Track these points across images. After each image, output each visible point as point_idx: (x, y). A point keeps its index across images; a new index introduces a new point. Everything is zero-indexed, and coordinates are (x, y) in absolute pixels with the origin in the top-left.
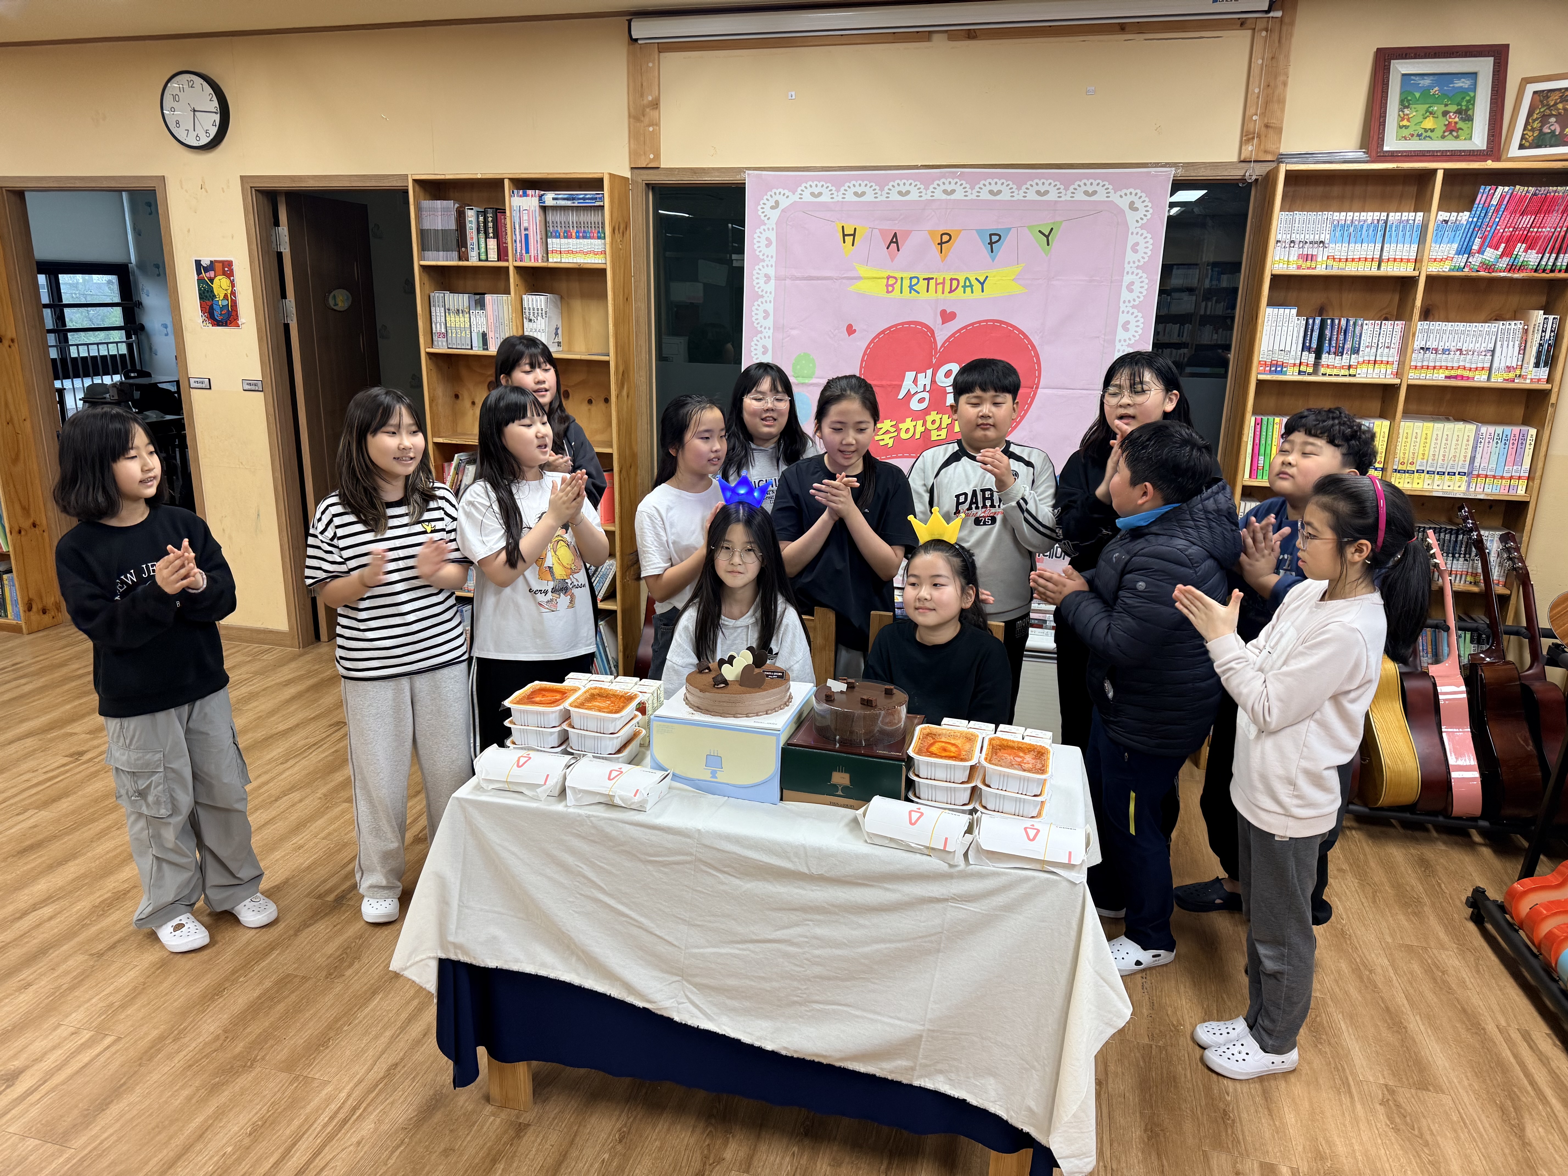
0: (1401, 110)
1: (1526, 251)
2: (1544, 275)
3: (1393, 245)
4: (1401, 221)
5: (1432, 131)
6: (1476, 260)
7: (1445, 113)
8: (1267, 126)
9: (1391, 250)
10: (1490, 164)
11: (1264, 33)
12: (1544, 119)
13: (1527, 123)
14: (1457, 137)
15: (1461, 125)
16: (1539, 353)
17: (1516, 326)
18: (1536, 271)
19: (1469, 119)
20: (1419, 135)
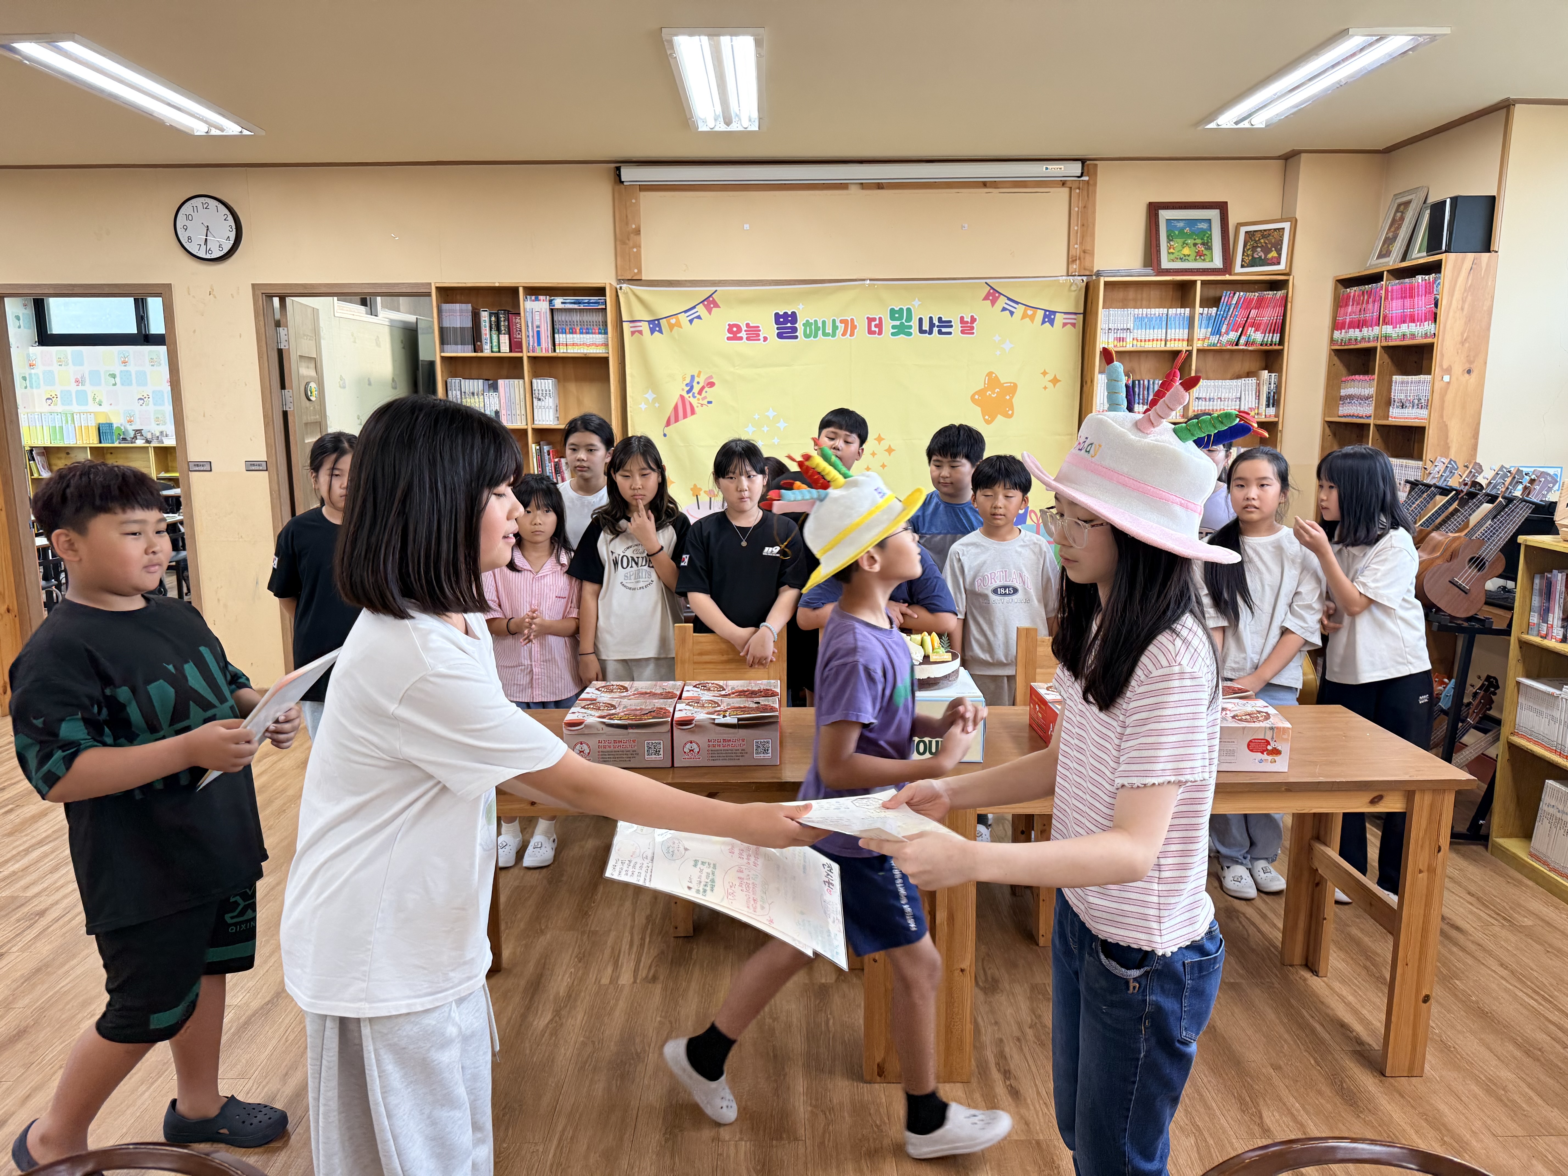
0: (1168, 242)
1: (1255, 332)
2: (1266, 348)
3: (1173, 330)
4: (1176, 314)
5: (1189, 256)
6: (1224, 339)
7: (1195, 245)
8: (1084, 252)
9: (1172, 334)
10: (1228, 277)
11: (1078, 191)
12: (1254, 249)
13: (1244, 251)
14: (1204, 260)
15: (1205, 252)
16: (1268, 398)
17: (1252, 381)
18: (1261, 345)
19: (1209, 248)
20: (1181, 259)
